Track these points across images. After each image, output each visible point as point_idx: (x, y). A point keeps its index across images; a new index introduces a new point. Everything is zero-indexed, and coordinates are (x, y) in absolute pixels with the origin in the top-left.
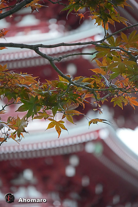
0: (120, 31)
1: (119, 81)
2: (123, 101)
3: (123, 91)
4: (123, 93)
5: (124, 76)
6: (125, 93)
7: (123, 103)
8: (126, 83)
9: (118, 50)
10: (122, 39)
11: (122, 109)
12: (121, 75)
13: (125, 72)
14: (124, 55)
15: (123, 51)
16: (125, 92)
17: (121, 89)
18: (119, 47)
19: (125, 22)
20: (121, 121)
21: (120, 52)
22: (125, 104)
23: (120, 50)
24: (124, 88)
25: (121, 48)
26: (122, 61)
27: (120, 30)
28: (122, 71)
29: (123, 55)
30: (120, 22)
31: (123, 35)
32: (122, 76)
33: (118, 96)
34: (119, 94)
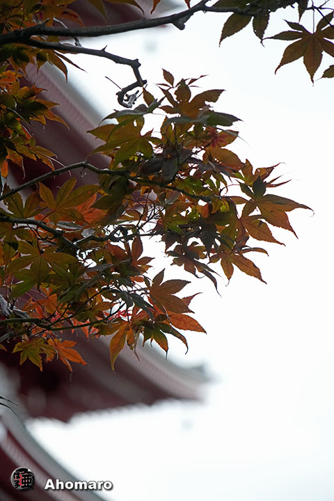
0: (37, 181)
1: (32, 302)
2: (42, 350)
3: (42, 326)
4: (44, 331)
5: (46, 289)
6: (47, 332)
7: (43, 356)
8: (49, 307)
9: (30, 225)
10: (42, 200)
11: (41, 370)
12: (38, 287)
13: (47, 280)
14: (47, 238)
15: (43, 228)
16: (49, 328)
17: (38, 322)
18: (33, 219)
19: (49, 159)
20: (37, 399)
21: (36, 230)
22: (48, 359)
23: (35, 227)
24: (46, 319)
25: (39, 221)
26: (42, 252)
27: (35, 179)
28: (41, 277)
29: (43, 239)
30: (35, 159)
31: (44, 191)
32: (39, 291)
33: (31, 338)
34: (33, 334)
